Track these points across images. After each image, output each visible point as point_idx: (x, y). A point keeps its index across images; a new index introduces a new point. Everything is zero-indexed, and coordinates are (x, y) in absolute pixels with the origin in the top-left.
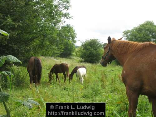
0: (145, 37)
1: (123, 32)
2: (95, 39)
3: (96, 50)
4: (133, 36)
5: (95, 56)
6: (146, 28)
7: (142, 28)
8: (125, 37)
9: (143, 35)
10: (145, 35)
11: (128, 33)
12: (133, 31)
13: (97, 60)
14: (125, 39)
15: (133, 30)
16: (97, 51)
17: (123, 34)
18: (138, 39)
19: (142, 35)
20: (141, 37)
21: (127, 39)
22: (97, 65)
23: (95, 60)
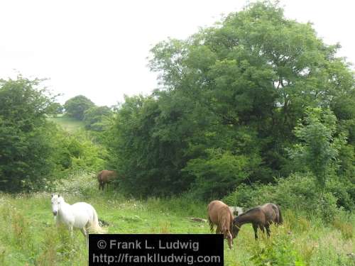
0: (245, 73)
1: (153, 50)
2: (24, 77)
3: (27, 128)
4: (196, 67)
5: (24, 159)
6: (250, 30)
7: (232, 30)
8: (162, 72)
9: (238, 61)
10: (245, 62)
11: (172, 51)
12: (196, 43)
13: (33, 179)
14: (162, 80)
15: (197, 38)
16: (32, 134)
17: (152, 56)
18: (217, 79)
19: (234, 61)
20: (230, 74)
21: (167, 78)
22: (30, 202)
23: (23, 177)
